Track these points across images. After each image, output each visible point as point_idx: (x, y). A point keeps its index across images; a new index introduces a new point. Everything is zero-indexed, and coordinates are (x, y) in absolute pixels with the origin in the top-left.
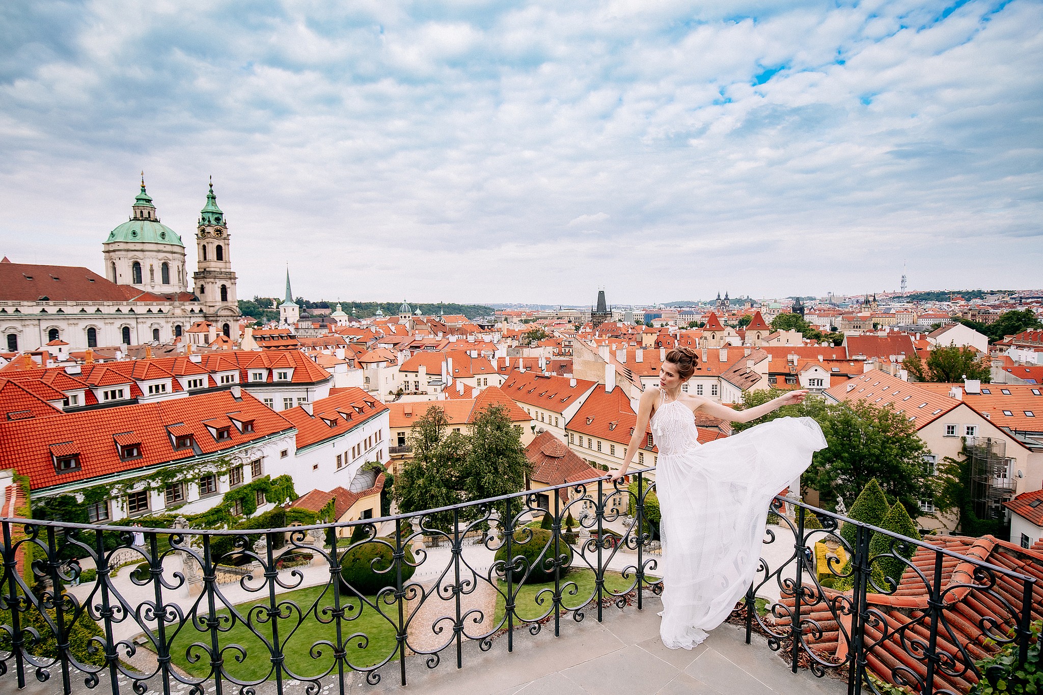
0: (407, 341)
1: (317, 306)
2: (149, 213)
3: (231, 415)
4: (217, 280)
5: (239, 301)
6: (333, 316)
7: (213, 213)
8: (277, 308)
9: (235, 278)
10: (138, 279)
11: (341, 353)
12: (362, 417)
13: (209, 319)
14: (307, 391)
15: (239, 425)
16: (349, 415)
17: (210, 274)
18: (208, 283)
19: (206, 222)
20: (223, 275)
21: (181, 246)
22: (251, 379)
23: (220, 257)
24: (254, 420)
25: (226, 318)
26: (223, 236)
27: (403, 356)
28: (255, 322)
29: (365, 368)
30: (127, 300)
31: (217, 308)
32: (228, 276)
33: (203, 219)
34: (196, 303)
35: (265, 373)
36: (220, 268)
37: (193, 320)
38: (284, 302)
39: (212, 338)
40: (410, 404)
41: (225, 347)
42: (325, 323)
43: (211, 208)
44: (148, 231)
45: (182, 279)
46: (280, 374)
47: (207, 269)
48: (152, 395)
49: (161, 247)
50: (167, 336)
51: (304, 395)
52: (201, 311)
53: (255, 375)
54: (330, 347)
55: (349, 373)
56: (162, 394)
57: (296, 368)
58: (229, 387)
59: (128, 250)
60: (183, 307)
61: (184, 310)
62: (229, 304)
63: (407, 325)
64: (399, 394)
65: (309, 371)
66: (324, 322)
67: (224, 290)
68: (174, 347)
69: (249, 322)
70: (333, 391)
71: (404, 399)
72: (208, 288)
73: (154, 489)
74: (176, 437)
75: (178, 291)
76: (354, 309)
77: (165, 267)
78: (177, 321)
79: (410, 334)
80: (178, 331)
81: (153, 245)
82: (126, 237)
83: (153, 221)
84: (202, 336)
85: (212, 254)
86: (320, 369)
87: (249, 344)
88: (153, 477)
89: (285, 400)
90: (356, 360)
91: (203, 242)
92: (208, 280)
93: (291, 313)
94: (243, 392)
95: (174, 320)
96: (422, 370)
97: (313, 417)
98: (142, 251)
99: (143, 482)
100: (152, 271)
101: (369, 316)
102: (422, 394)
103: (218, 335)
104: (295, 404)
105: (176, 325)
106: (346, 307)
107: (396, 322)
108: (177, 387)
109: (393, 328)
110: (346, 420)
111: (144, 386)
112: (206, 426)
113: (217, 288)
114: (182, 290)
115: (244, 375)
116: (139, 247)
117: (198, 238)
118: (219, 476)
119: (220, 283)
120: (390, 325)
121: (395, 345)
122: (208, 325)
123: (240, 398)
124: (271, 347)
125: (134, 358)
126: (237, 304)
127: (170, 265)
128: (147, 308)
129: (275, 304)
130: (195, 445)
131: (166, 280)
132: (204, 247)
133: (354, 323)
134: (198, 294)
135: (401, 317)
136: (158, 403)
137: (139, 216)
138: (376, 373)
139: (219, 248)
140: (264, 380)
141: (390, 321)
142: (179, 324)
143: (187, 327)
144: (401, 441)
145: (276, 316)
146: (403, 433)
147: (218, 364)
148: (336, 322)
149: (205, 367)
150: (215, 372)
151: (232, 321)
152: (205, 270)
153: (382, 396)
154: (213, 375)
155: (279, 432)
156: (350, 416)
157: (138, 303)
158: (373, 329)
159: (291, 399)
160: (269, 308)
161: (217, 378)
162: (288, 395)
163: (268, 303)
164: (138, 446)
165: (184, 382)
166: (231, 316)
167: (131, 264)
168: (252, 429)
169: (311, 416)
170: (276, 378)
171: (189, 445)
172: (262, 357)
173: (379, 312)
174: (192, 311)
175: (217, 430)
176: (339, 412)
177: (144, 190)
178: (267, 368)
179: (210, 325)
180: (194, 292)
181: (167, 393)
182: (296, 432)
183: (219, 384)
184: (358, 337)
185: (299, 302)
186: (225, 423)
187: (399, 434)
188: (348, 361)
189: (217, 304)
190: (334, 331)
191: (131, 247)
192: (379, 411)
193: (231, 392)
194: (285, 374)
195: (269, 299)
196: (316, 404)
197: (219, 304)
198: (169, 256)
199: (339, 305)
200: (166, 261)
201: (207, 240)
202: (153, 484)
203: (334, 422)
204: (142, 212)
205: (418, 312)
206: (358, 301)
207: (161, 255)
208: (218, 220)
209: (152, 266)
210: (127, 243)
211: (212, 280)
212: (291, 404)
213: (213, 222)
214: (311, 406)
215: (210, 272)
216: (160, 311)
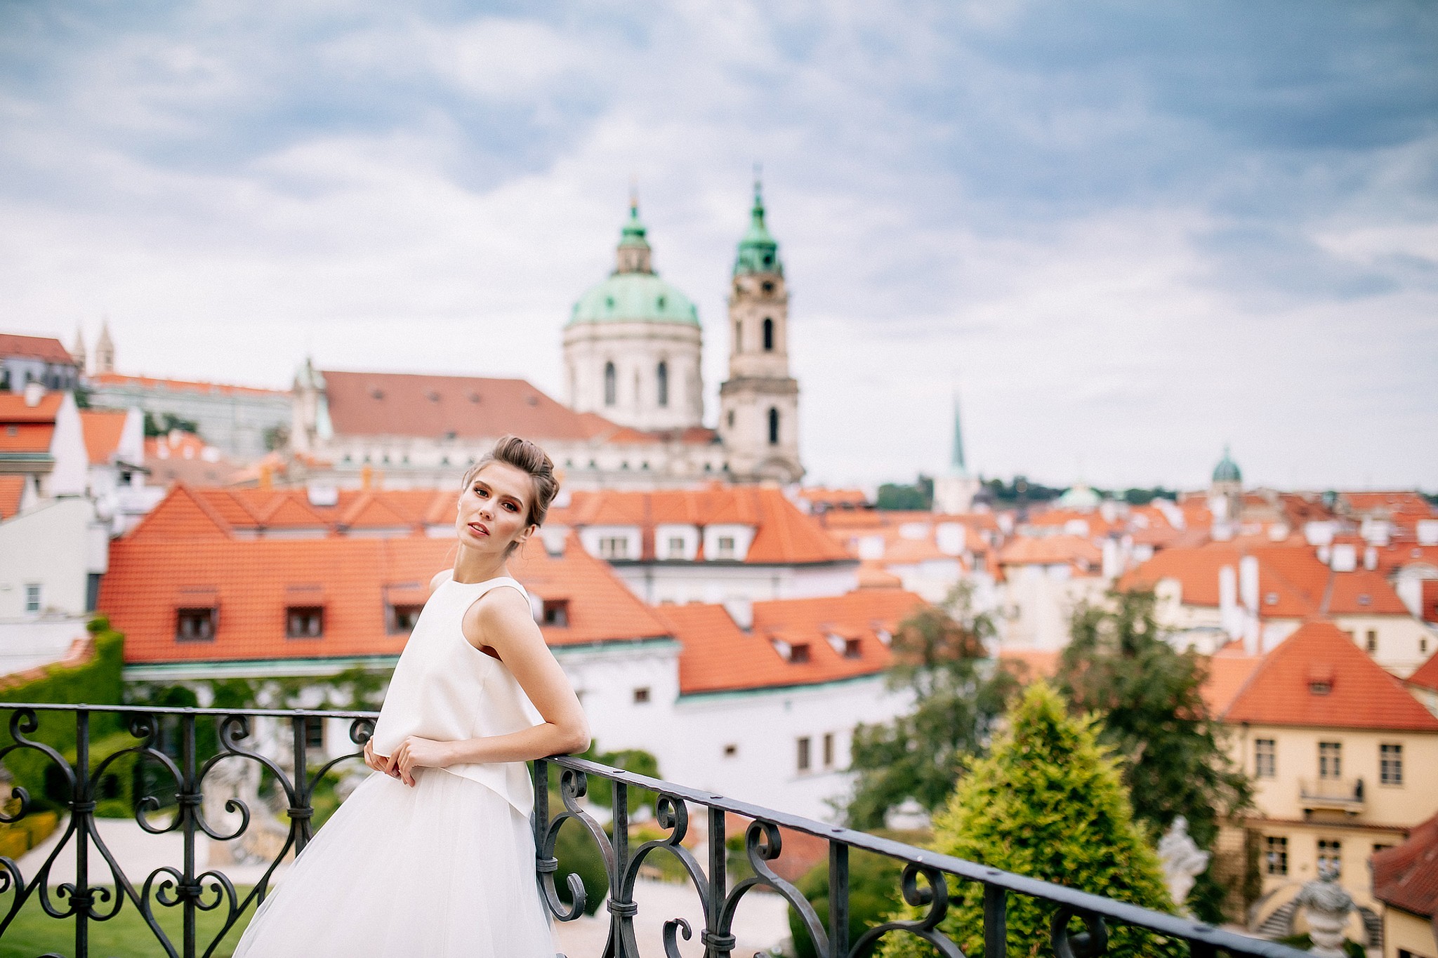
4: (760, 398)
7: (758, 247)
10: (610, 399)
17: (747, 383)
18: (743, 404)
19: (747, 268)
20: (773, 385)
21: (693, 324)
23: (768, 343)
30: (586, 440)
31: (758, 462)
32: (784, 387)
33: (739, 260)
34: (717, 449)
35: (690, 538)
36: (768, 371)
43: (756, 236)
45: (693, 397)
47: (743, 374)
49: (657, 329)
52: (726, 467)
59: (596, 339)
61: (691, 465)
62: (783, 453)
67: (774, 417)
72: (742, 414)
75: (683, 423)
77: (662, 370)
81: (642, 324)
82: (596, 311)
83: (645, 274)
85: (753, 336)
91: (738, 315)
92: (743, 397)
98: (623, 337)
100: (637, 380)
113: (759, 416)
114: (691, 421)
116: (617, 329)
117: (728, 304)
119: (765, 403)
127: (671, 367)
128: (621, 459)
131: (663, 400)
132: (739, 322)
134: (720, 429)
139: (768, 325)
152: (739, 374)
157: (607, 447)
167: (601, 367)
170: (712, 552)
174: (708, 467)
177: (634, 212)
180: (716, 428)
189: (759, 452)
191: (603, 330)
198: (671, 346)
200: (663, 359)
201: (744, 307)
208: (768, 260)
209: (637, 370)
210: (595, 322)
211: (750, 397)
213: (758, 265)
216: (645, 466)
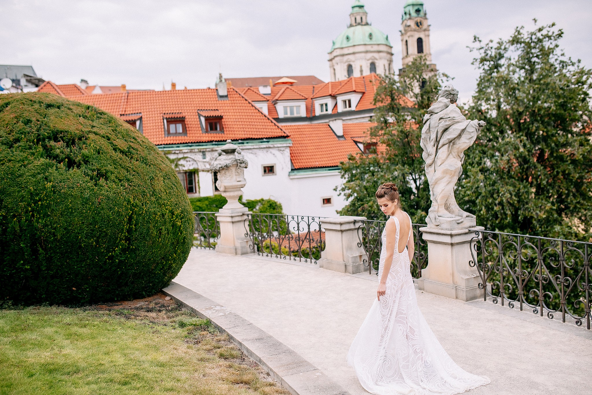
2: (361, 18)
7: (414, 5)
19: (408, 16)
21: (387, 45)
23: (420, 49)
26: (424, 28)
32: (429, 69)
33: (405, 13)
44: (359, 34)
59: (343, 55)
77: (373, 66)
81: (362, 47)
82: (341, 43)
83: (365, 25)
91: (406, 38)
98: (354, 53)
116: (351, 50)
127: (377, 65)
132: (407, 41)
137: (353, 22)
167: (346, 67)
191: (346, 51)
200: (373, 61)
201: (409, 34)
204: (356, 18)
207: (369, 55)
208: (418, 11)
209: (361, 67)
210: (342, 48)
213: (414, 14)
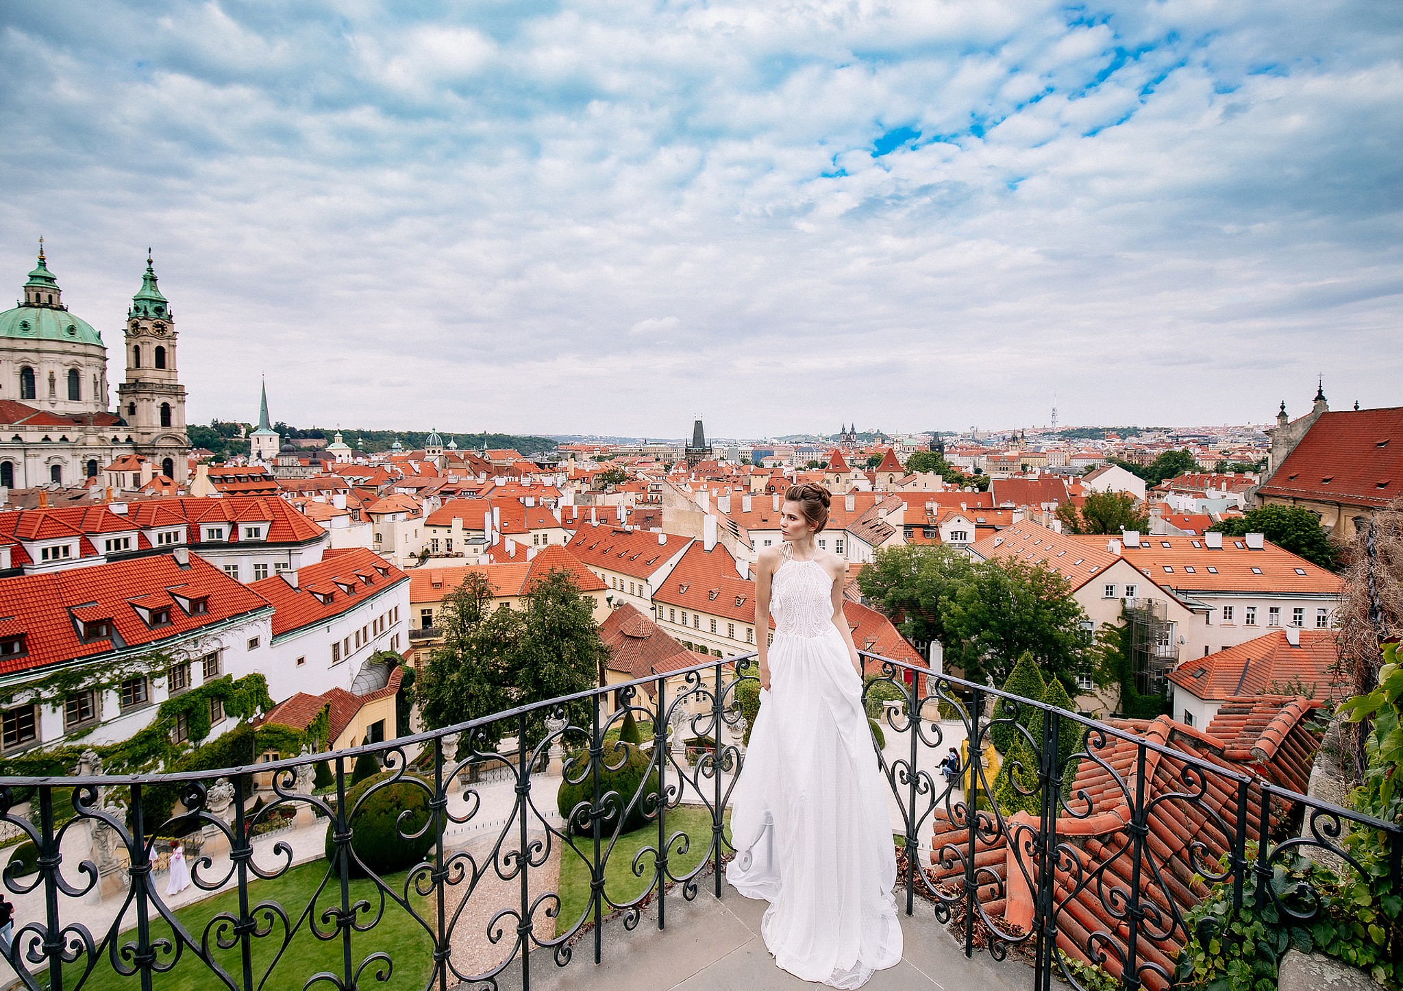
0: (436, 484)
1: (305, 434)
2: (50, 297)
3: (173, 589)
4: (156, 397)
5: (188, 427)
6: (329, 448)
7: (151, 301)
8: (247, 436)
9: (184, 394)
10: (29, 392)
11: (341, 501)
12: (370, 589)
13: (141, 452)
14: (290, 554)
15: (185, 604)
16: (351, 587)
17: (145, 387)
18: (142, 400)
19: (141, 314)
20: (165, 389)
21: (99, 346)
22: (204, 537)
23: (161, 361)
24: (209, 596)
25: (168, 451)
26: (167, 335)
27: (431, 505)
28: (212, 456)
29: (375, 521)
30: (9, 422)
31: (155, 435)
32: (173, 390)
33: (137, 309)
34: (122, 428)
35: (226, 530)
36: (161, 380)
37: (116, 453)
38: (256, 428)
39: (146, 478)
40: (440, 570)
41: (166, 492)
42: (318, 459)
43: (149, 294)
44: (48, 322)
45: (100, 394)
46: (250, 530)
47: (141, 381)
48: (47, 562)
49: (68, 347)
50: (73, 474)
51: (284, 559)
52: (129, 440)
53: (211, 531)
54: (324, 492)
55: (353, 528)
56: (63, 560)
57: (273, 521)
58: (170, 550)
59: (14, 350)
60: (100, 434)
61: (102, 439)
62: (174, 431)
63: (437, 463)
64: (424, 557)
65: (292, 525)
66: (316, 457)
67: (166, 411)
68: (84, 492)
69: (203, 456)
70: (328, 553)
71: (431, 564)
72: (141, 407)
73: (46, 701)
74: (85, 623)
75: (93, 410)
76: (360, 440)
77: (74, 377)
78: (91, 455)
79: (440, 475)
80: (92, 469)
81: (54, 344)
82: (11, 330)
83: (56, 309)
84: (129, 476)
85: (148, 358)
86: (309, 523)
87: (202, 488)
88: (45, 684)
89: (257, 566)
90: (363, 510)
91: (135, 342)
92: (142, 396)
93: (268, 445)
94: (191, 556)
95: (87, 452)
96: (457, 524)
97: (298, 591)
98: (38, 351)
99: (28, 692)
100: (52, 381)
101: (382, 450)
102: (457, 556)
103: (155, 475)
104: (272, 573)
105: (88, 459)
106: (349, 437)
107: (420, 459)
108: (87, 550)
109: (416, 467)
110: (347, 594)
111: (35, 550)
112: (133, 606)
113: (155, 408)
114: (101, 409)
115: (193, 533)
116: (32, 345)
117: (128, 336)
118: (151, 679)
119: (159, 401)
120: (412, 462)
121: (419, 489)
122: (140, 461)
123: (188, 564)
124: (236, 492)
125: (19, 508)
126: (185, 431)
127: (82, 373)
128: (43, 435)
129: (244, 431)
130: (114, 634)
131: (75, 394)
132: (137, 349)
133: (360, 459)
134: (124, 415)
135: (429, 452)
136: (56, 573)
137: (33, 300)
138: (391, 528)
139: (160, 352)
140: (225, 538)
141: (412, 457)
142: (93, 458)
143: (107, 463)
144: (427, 621)
145: (245, 449)
146: (430, 611)
147: (154, 516)
148: (334, 458)
149: (134, 520)
150: (149, 528)
151: (177, 455)
152: (137, 381)
153: (400, 559)
154: (146, 532)
155: (246, 613)
156: (354, 588)
157: (29, 427)
158: (388, 468)
159: (265, 566)
160: (234, 437)
161: (153, 537)
162: (260, 560)
163: (233, 429)
164: (21, 638)
165: (100, 542)
166: (176, 448)
167: (18, 370)
168: (205, 609)
169: (295, 589)
170: (243, 536)
171: (105, 634)
172: (223, 505)
173: (396, 444)
174: (115, 439)
175: (151, 611)
176: (336, 583)
177: (42, 263)
178: (229, 521)
179: (143, 460)
180: (118, 413)
181: (71, 559)
182: (273, 612)
183: (155, 544)
184: (365, 479)
185: (280, 429)
186: (164, 601)
187: (423, 612)
188: (350, 511)
189: (155, 430)
190: (330, 470)
191: (20, 345)
192: (395, 580)
193: (173, 556)
194: (257, 530)
195: (234, 425)
196: (304, 573)
197: (158, 430)
198: (81, 360)
199: (338, 434)
200: (75, 367)
201: (142, 339)
202: (45, 694)
203: (329, 597)
204: (38, 296)
205: (452, 444)
206: (366, 429)
207: (68, 359)
208: (159, 311)
209: (52, 373)
210: (13, 339)
211: (148, 396)
212: (265, 573)
213: (151, 313)
214: (296, 575)
215: (144, 385)
216: (64, 439)
